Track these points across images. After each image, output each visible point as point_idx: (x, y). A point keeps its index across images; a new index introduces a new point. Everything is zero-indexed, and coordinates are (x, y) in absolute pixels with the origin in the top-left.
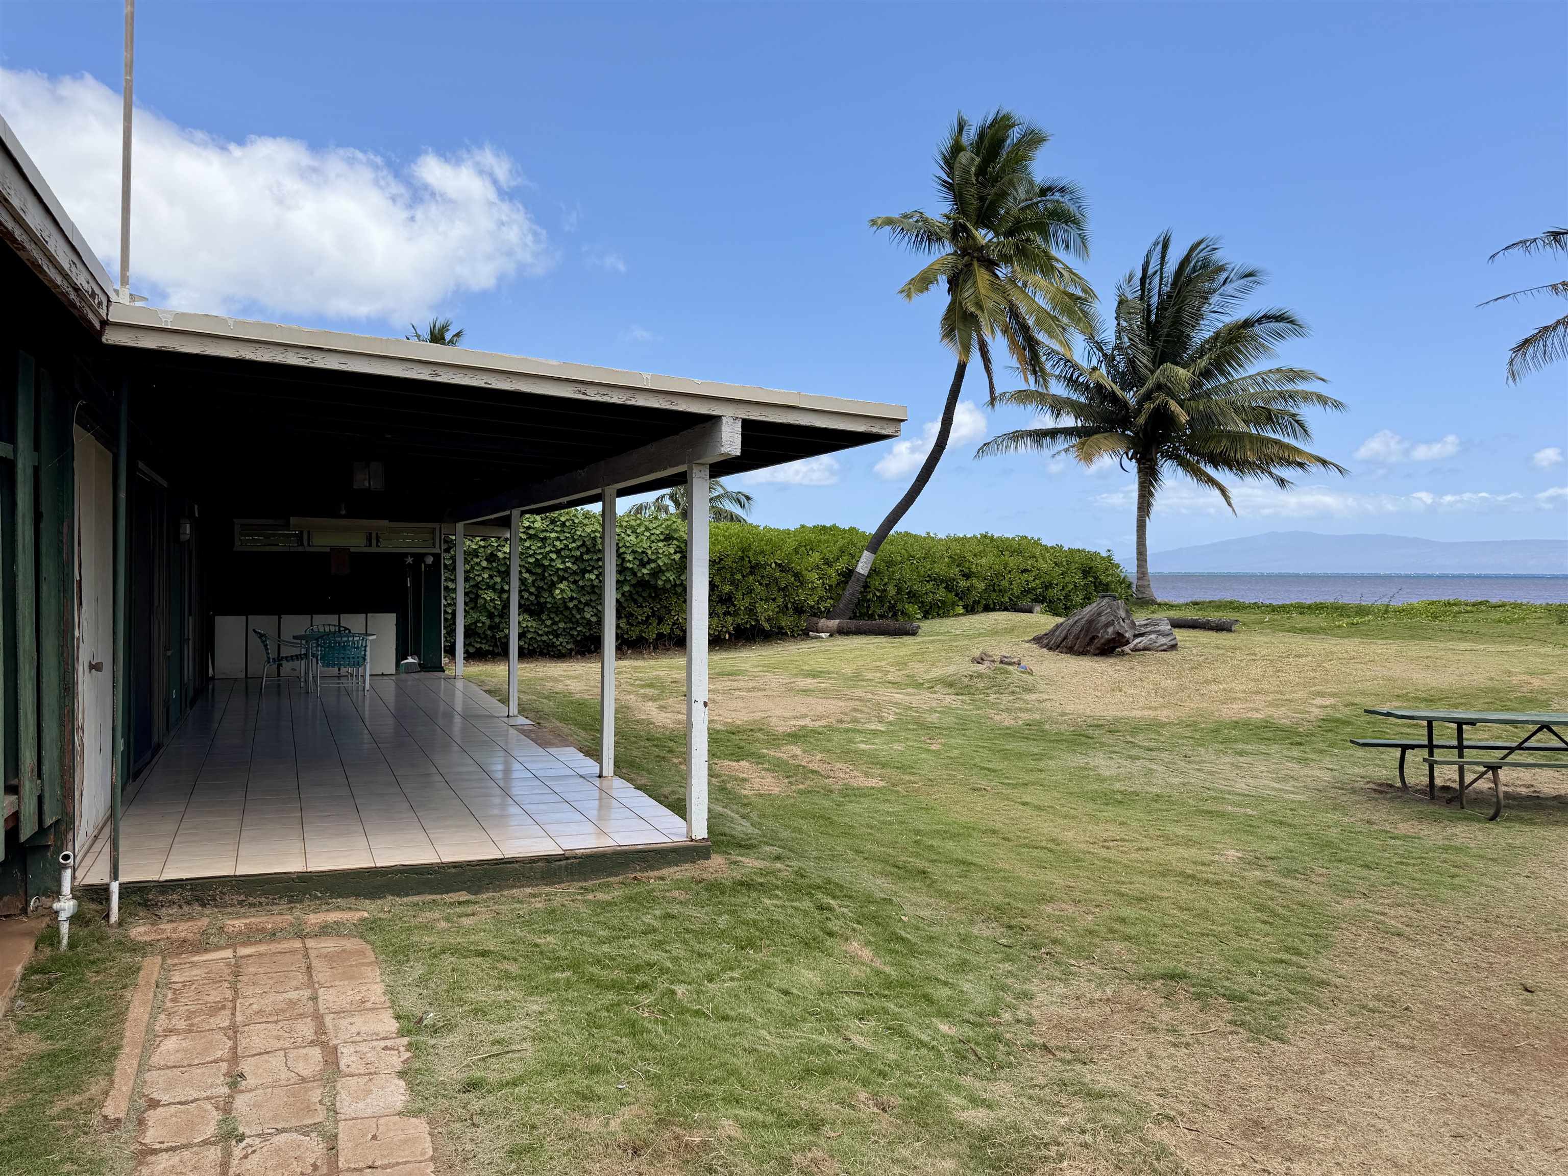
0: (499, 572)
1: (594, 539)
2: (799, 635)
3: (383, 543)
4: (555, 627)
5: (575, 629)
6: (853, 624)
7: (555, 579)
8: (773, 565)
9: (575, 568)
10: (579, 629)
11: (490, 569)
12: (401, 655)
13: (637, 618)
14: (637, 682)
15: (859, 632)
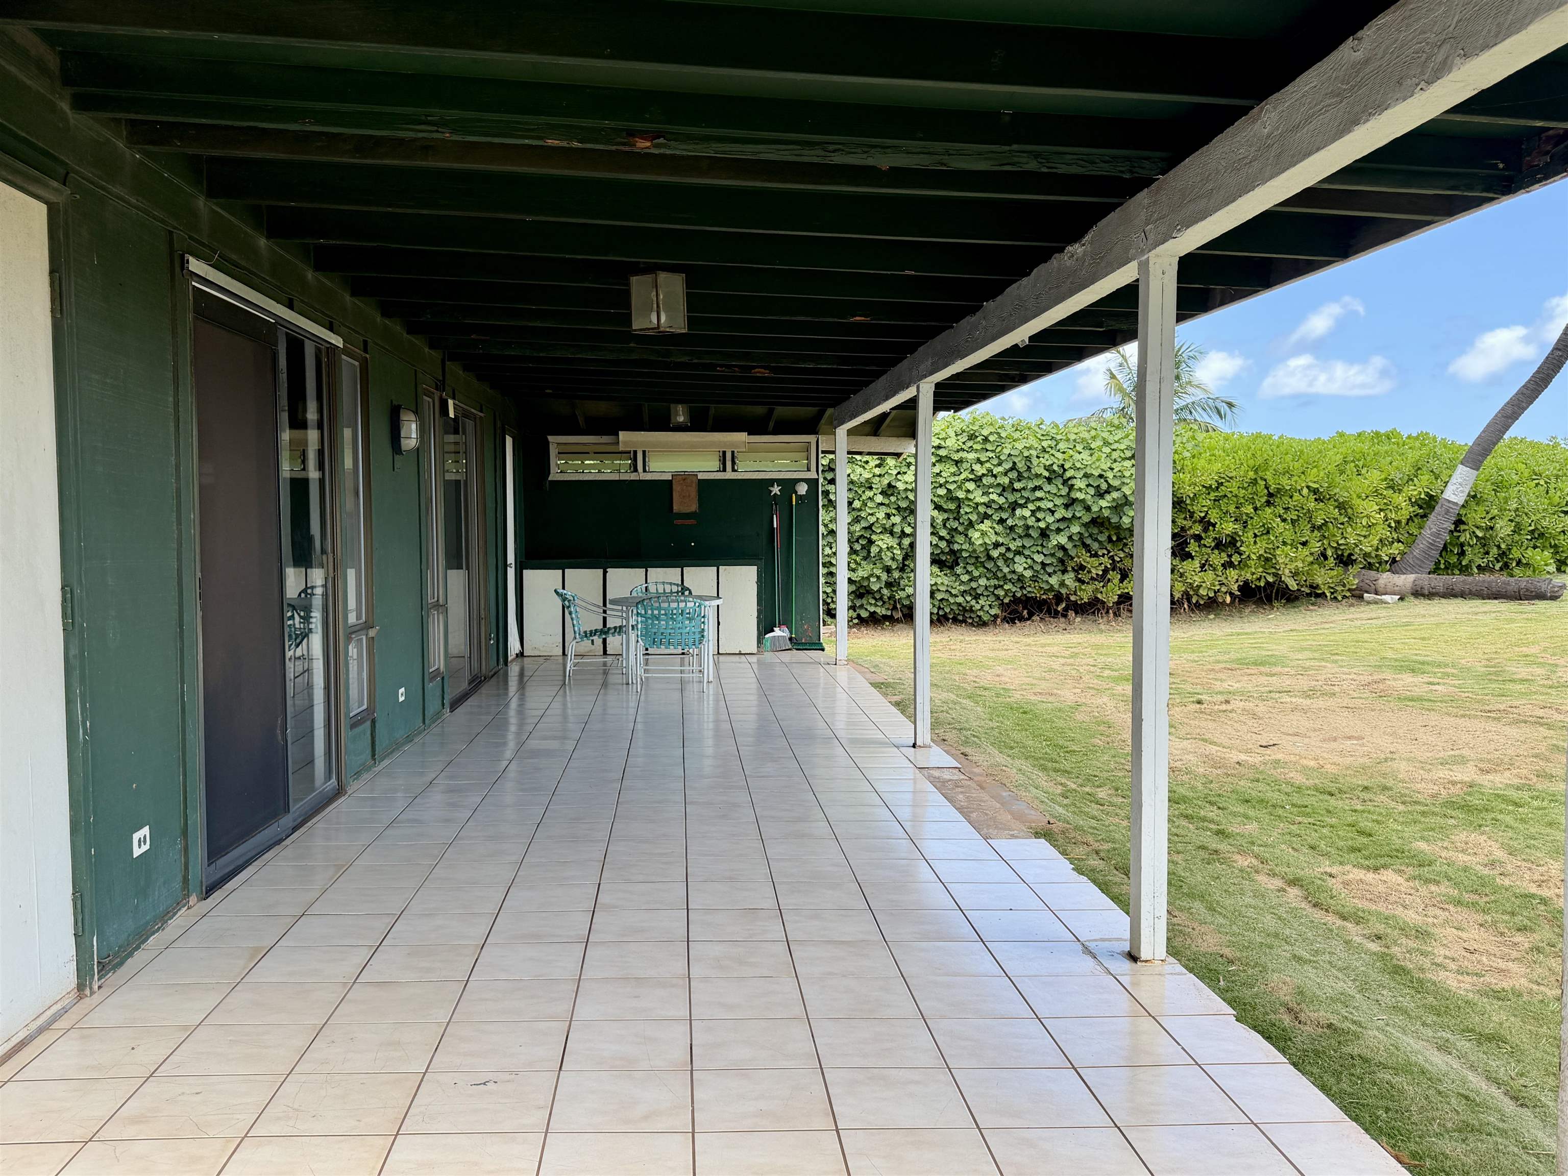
0: (898, 509)
1: (1028, 459)
2: (1344, 597)
3: (741, 466)
4: (974, 585)
5: (1002, 586)
6: (1440, 581)
7: (974, 517)
8: (1305, 491)
9: (1001, 500)
10: (1006, 587)
11: (888, 505)
12: (766, 626)
13: (1089, 572)
14: (1107, 673)
15: (1450, 594)
